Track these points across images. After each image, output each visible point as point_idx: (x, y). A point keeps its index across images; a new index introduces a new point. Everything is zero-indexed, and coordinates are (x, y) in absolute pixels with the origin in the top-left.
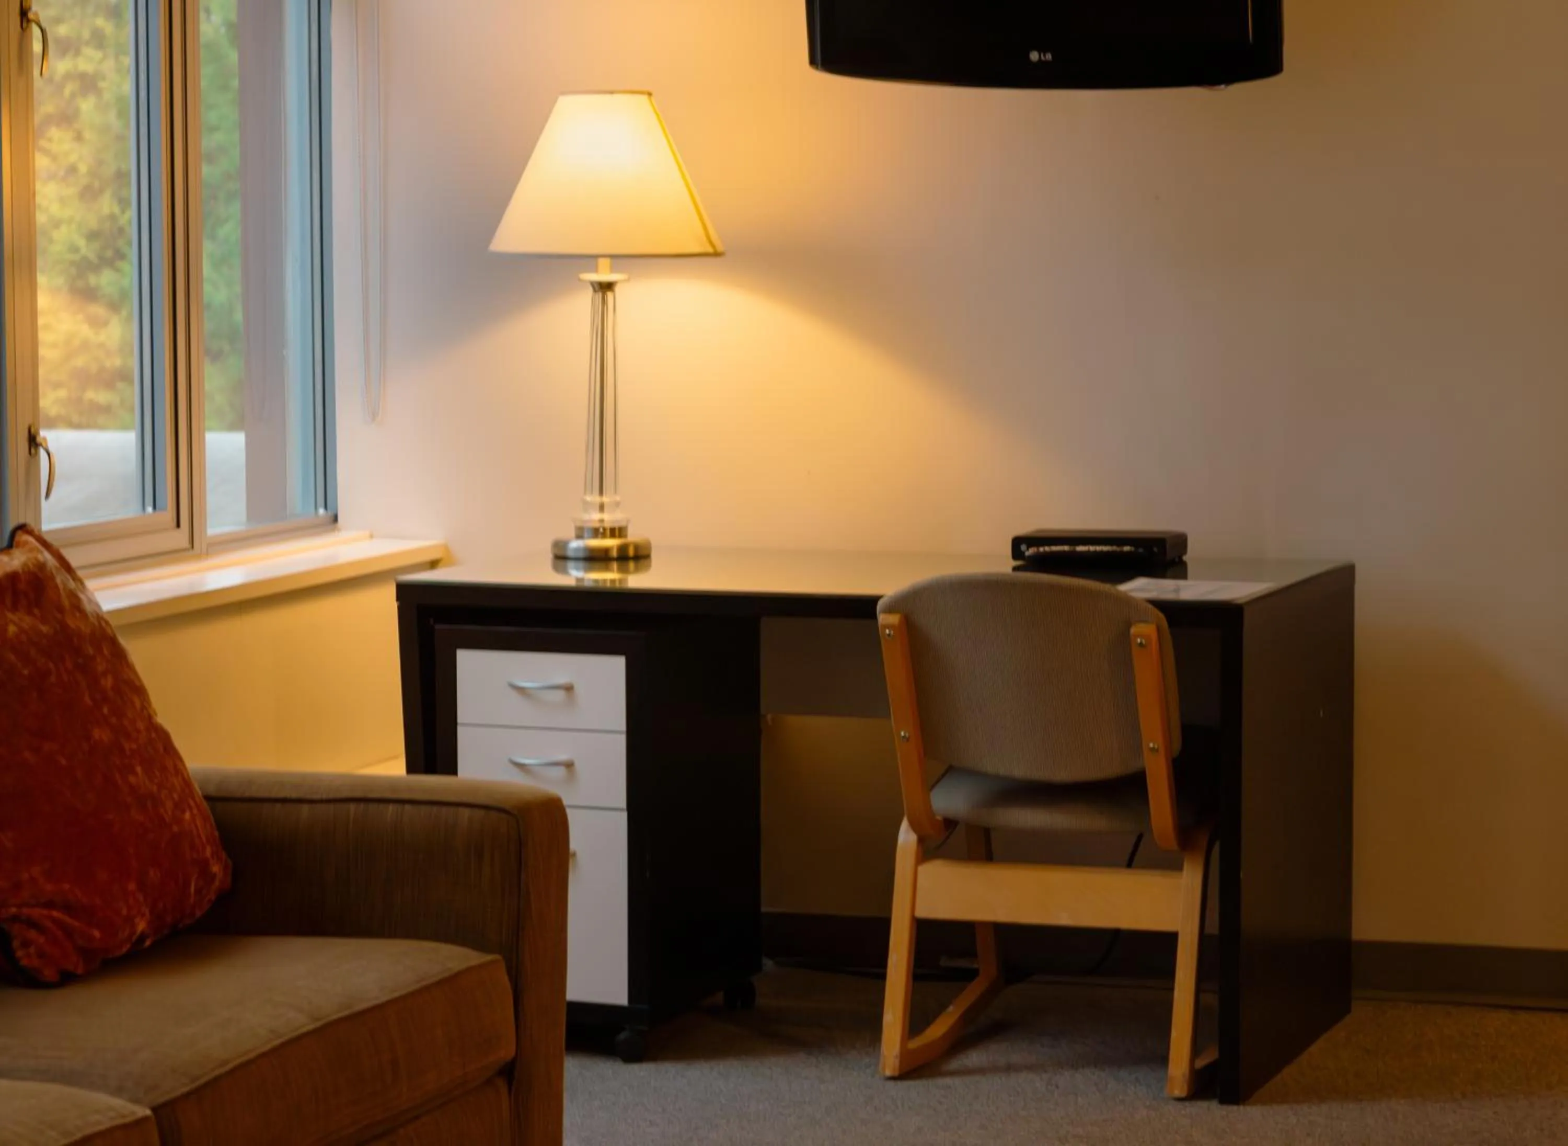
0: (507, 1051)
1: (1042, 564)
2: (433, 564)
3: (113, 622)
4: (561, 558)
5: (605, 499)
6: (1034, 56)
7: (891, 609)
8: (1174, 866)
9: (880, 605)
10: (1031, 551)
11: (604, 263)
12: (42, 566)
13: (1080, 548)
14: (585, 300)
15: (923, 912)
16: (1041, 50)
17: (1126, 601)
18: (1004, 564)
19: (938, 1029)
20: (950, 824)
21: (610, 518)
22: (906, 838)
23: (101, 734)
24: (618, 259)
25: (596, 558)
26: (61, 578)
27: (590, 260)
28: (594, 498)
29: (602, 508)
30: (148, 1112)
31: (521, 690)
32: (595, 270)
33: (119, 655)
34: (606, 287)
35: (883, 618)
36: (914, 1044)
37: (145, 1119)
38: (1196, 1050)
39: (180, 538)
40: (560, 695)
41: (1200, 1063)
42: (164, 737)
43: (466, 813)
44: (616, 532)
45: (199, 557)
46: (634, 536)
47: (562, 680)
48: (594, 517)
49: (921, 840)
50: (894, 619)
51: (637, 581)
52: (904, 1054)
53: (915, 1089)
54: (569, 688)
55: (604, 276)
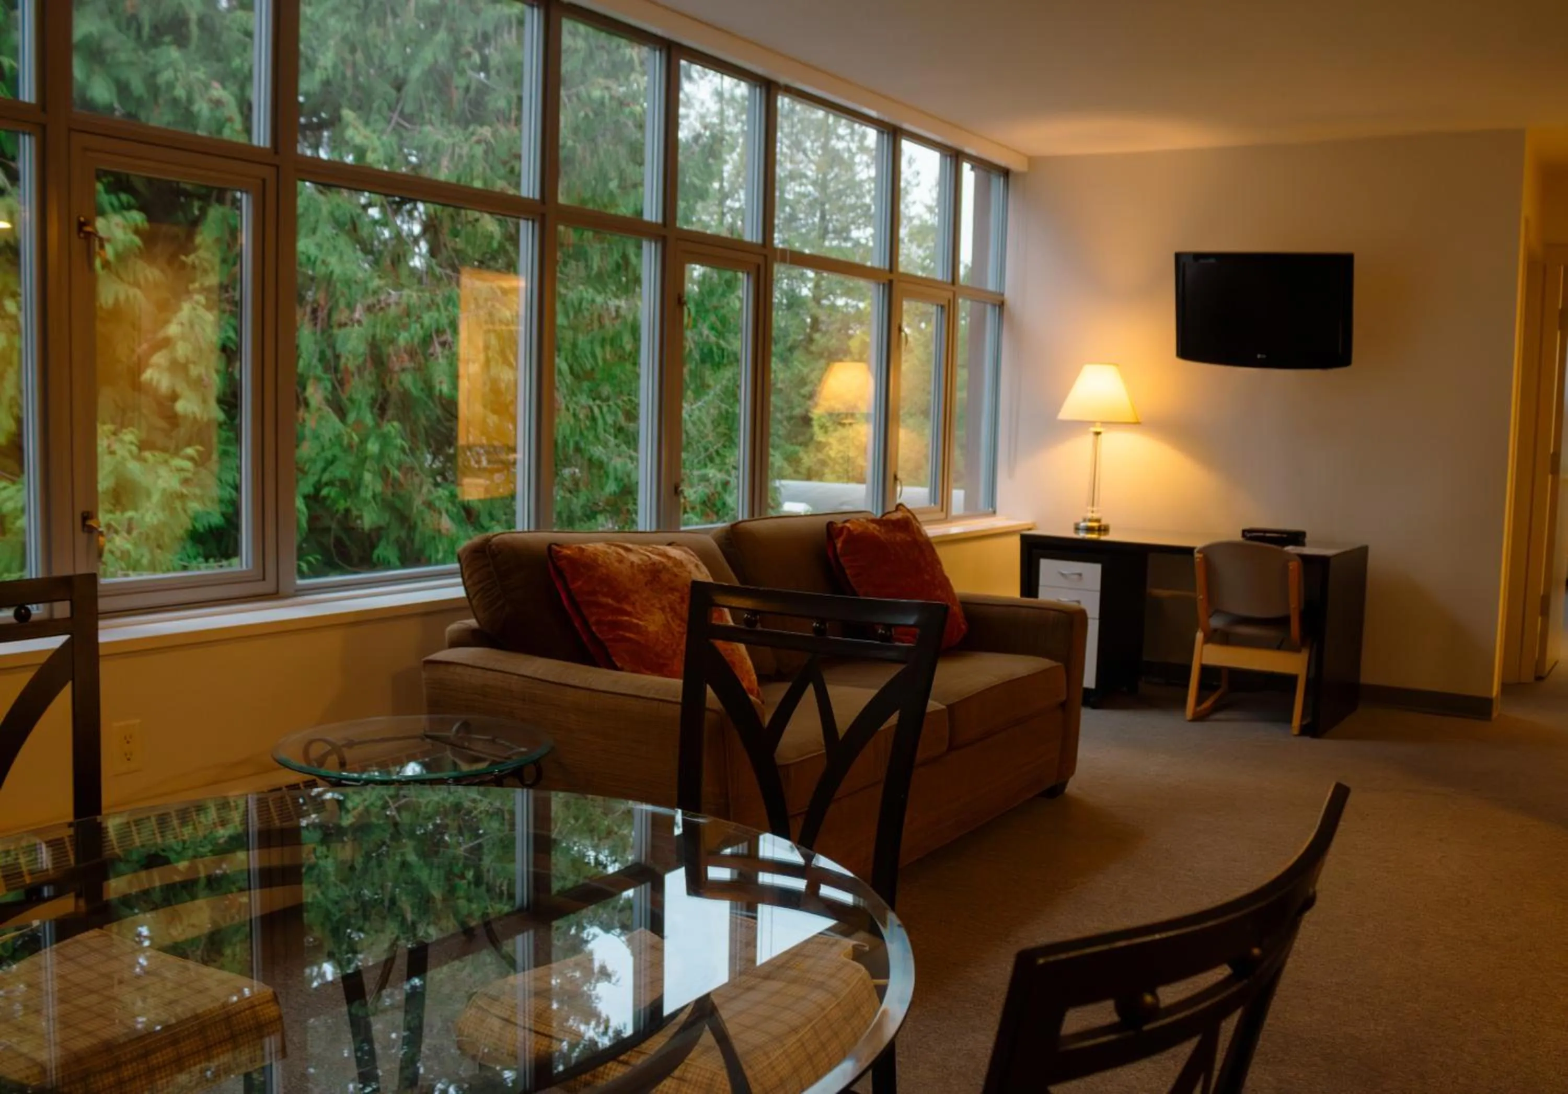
0: (1063, 698)
1: (1251, 539)
2: (1029, 529)
3: (933, 541)
4: (1077, 529)
5: (1095, 509)
6: (1259, 356)
7: (1199, 552)
8: (1297, 650)
9: (1196, 551)
10: (1248, 535)
11: (1098, 424)
12: (908, 518)
13: (1268, 535)
14: (1090, 438)
15: (1205, 662)
16: (1261, 353)
17: (1288, 553)
18: (1238, 537)
19: (1207, 704)
20: (1215, 630)
21: (1095, 516)
22: (1200, 636)
23: (927, 577)
24: (1105, 423)
25: (1090, 530)
26: (914, 522)
27: (1092, 423)
28: (1090, 508)
29: (1093, 512)
30: (944, 707)
31: (1063, 575)
32: (1094, 426)
33: (933, 551)
34: (1098, 433)
35: (1197, 555)
36: (1199, 709)
37: (943, 710)
38: (1303, 717)
39: (943, 515)
40: (1076, 577)
41: (1304, 723)
42: (946, 580)
43: (1052, 612)
44: (1098, 521)
45: (951, 522)
46: (1104, 522)
47: (1078, 571)
48: (1090, 515)
49: (1205, 636)
50: (1201, 556)
51: (1104, 538)
52: (1195, 713)
53: (1198, 726)
54: (1080, 575)
55: (1098, 430)
